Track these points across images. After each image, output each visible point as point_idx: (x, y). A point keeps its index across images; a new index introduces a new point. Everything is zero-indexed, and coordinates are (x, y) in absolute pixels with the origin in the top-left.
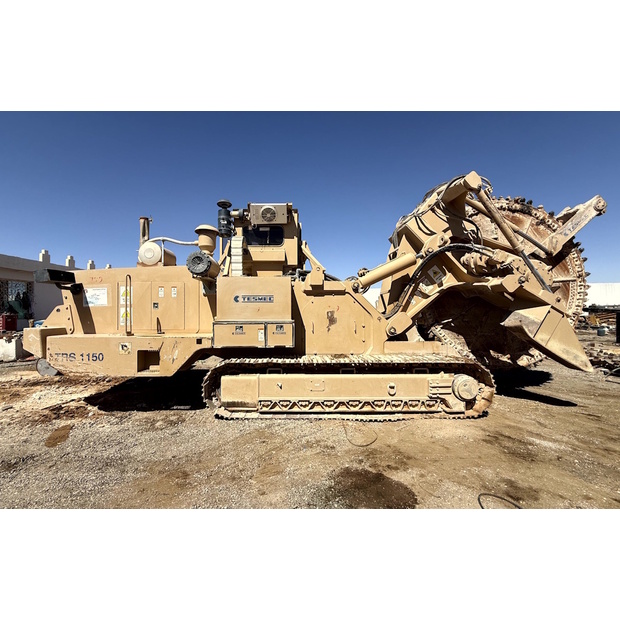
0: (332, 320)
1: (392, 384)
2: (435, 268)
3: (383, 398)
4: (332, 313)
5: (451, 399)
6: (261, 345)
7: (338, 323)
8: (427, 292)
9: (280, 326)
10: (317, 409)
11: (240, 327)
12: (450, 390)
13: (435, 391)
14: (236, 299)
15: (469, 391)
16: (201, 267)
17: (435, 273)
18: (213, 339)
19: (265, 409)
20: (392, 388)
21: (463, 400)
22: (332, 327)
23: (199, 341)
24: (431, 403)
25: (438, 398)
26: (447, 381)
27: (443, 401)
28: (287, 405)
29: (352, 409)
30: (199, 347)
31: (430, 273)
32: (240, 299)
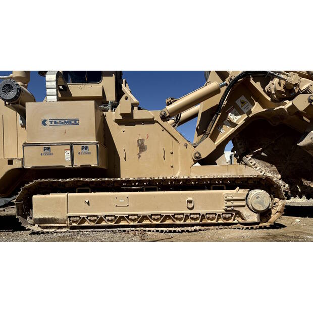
0: (142, 147)
1: (190, 199)
2: (243, 98)
3: (182, 212)
4: (142, 140)
5: (245, 212)
6: (68, 165)
7: (148, 151)
8: (235, 121)
9: (85, 147)
10: (123, 223)
11: (47, 148)
12: (243, 203)
13: (229, 204)
14: (44, 123)
15: (261, 203)
16: (12, 95)
17: (243, 103)
18: (23, 160)
19: (74, 224)
20: (190, 202)
21: (256, 211)
22: (143, 154)
23: (10, 162)
24: (227, 216)
25: (233, 210)
26: (241, 194)
27: (239, 214)
28: (95, 220)
29: (155, 222)
30: (10, 167)
31: (238, 102)
32: (48, 123)
